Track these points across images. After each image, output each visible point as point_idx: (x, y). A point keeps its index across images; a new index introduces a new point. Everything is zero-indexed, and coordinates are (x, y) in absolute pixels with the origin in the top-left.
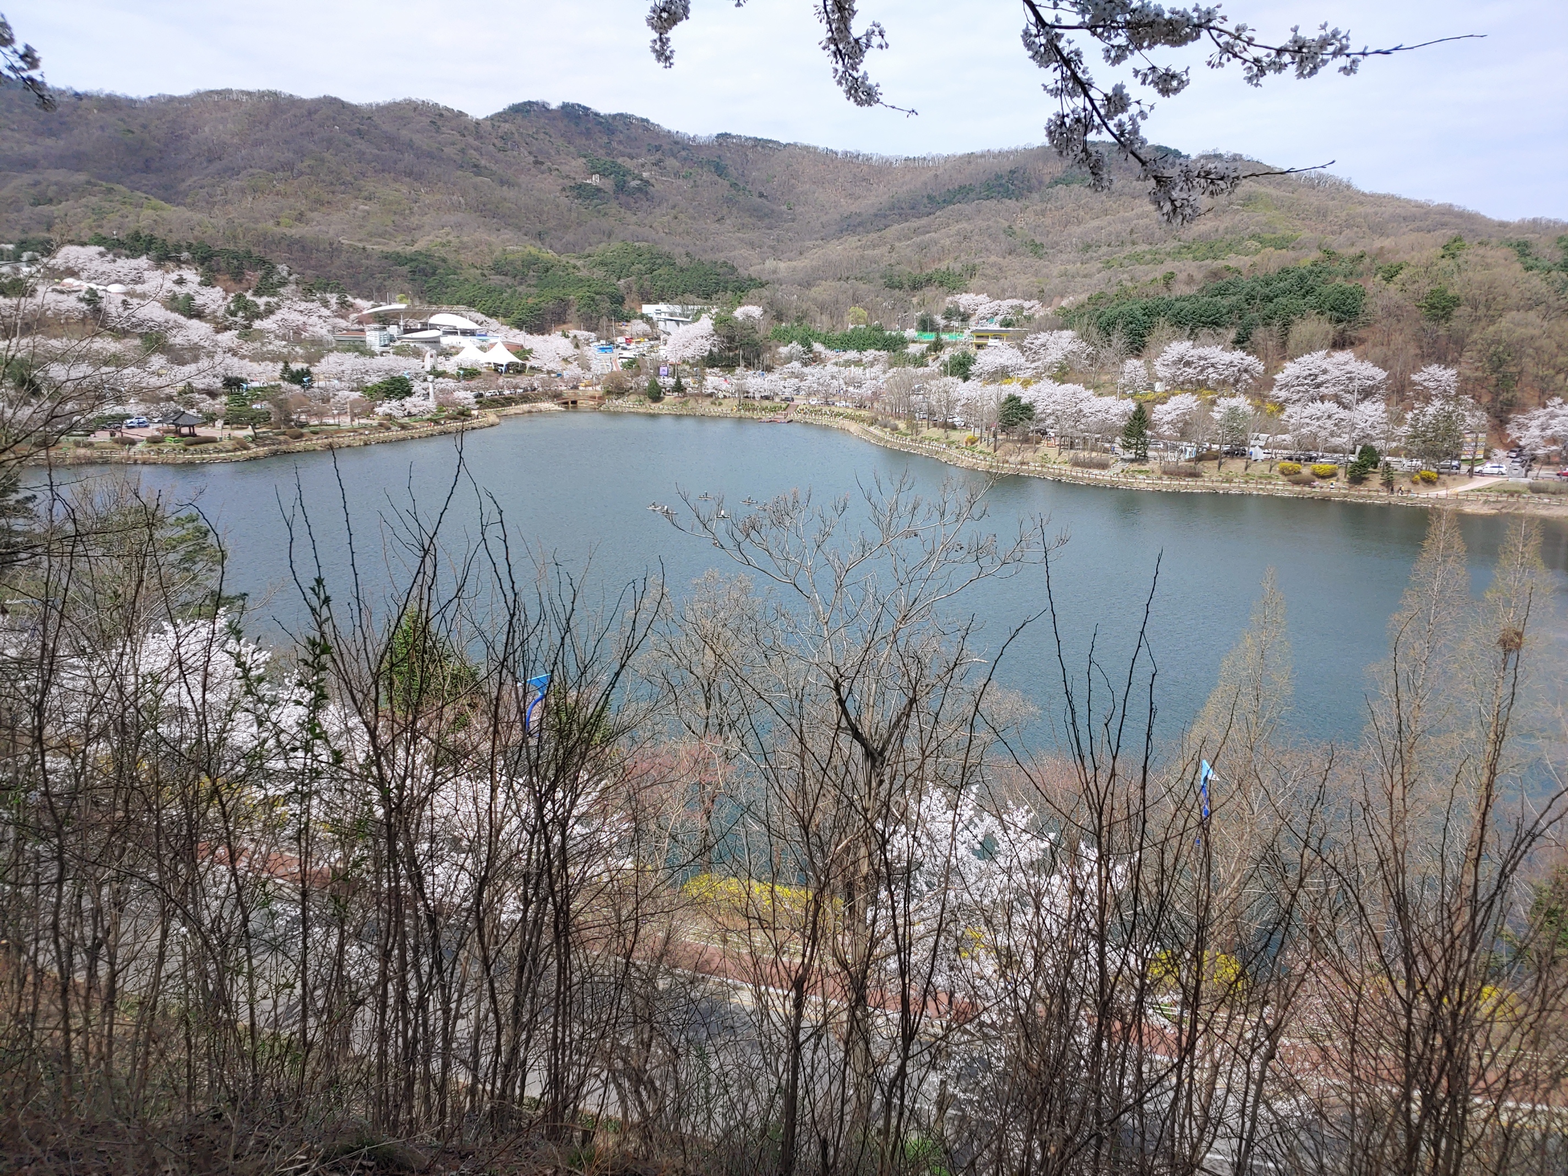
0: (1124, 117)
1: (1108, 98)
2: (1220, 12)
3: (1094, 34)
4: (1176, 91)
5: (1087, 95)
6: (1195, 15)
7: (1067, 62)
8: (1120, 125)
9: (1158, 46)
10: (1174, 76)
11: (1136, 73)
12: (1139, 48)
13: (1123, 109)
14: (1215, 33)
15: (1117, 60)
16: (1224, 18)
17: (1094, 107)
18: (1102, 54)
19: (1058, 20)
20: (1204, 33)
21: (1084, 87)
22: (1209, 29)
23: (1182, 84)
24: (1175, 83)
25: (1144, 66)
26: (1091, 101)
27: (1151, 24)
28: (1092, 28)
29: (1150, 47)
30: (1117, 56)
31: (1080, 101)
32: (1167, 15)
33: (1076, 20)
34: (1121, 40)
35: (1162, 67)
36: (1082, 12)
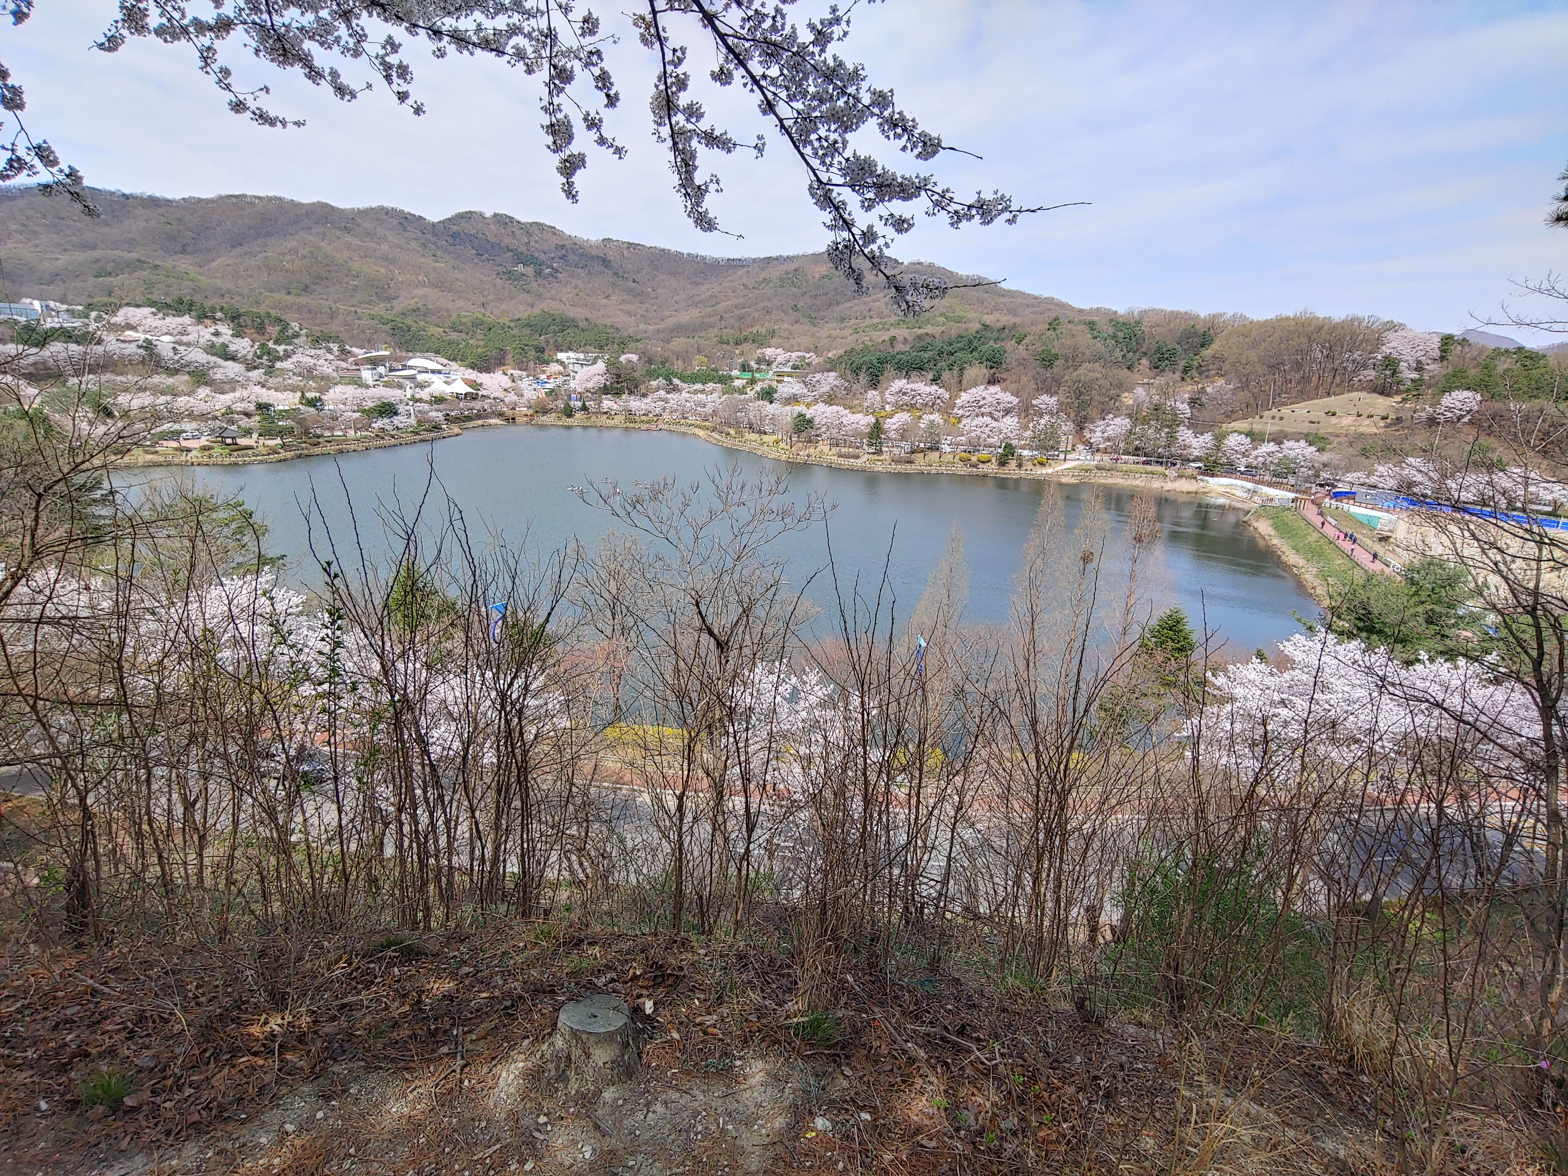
0: (874, 247)
1: (864, 234)
2: (933, 179)
3: (853, 190)
4: (907, 230)
5: (850, 230)
6: (917, 181)
7: (837, 208)
8: (872, 252)
9: (894, 200)
10: (904, 221)
11: (881, 217)
12: (883, 201)
13: (874, 241)
14: (930, 193)
15: (869, 208)
16: (935, 183)
17: (855, 239)
18: (859, 204)
19: (830, 180)
20: (923, 193)
21: (848, 225)
22: (926, 190)
23: (911, 226)
24: (906, 226)
25: (886, 214)
26: (853, 235)
27: (889, 186)
28: (853, 187)
29: (889, 200)
30: (868, 205)
31: (845, 234)
32: (900, 180)
33: (841, 181)
34: (871, 195)
35: (897, 214)
36: (844, 176)
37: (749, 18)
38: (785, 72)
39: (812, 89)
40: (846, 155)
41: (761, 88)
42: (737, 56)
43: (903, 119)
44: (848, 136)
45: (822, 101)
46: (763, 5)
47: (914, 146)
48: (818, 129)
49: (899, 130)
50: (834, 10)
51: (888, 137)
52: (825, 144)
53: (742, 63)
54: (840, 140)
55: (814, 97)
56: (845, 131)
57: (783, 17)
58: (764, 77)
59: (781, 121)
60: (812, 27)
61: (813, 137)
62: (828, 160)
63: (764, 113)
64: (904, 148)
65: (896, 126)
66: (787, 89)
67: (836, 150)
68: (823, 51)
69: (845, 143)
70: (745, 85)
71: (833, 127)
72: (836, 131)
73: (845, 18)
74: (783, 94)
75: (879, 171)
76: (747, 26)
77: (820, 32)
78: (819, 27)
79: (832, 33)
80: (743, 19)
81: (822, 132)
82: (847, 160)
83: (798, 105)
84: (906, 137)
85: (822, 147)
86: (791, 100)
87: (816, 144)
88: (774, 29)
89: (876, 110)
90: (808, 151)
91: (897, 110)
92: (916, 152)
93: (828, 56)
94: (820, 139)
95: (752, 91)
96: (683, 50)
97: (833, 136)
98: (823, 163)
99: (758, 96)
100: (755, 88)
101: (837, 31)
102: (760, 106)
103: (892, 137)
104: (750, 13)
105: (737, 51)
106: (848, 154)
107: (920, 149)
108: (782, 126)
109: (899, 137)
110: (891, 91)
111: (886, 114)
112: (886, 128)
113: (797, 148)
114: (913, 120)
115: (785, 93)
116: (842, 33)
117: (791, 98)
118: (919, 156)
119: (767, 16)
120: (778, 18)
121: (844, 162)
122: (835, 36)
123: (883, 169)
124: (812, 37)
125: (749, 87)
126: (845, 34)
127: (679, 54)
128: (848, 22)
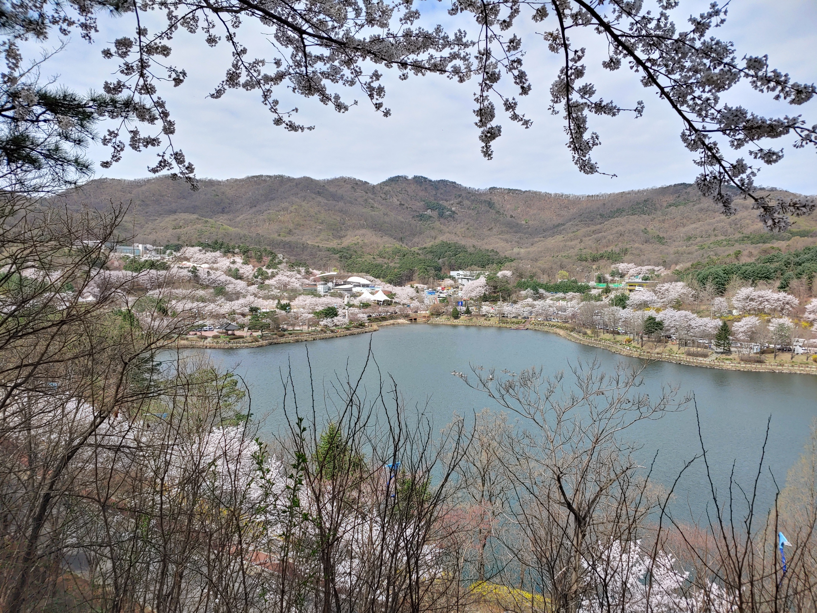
0: (744, 176)
1: (734, 167)
2: (801, 119)
3: (725, 133)
4: (775, 161)
5: (721, 165)
6: (786, 121)
7: (710, 149)
8: (742, 180)
9: (763, 139)
10: (774, 154)
11: (751, 153)
12: (752, 139)
13: (744, 172)
14: (799, 130)
15: (739, 146)
16: (804, 122)
17: (726, 171)
18: (729, 144)
19: (704, 127)
20: (791, 130)
21: (719, 161)
22: (794, 128)
23: (779, 157)
24: (774, 157)
25: (755, 149)
26: (724, 168)
27: (759, 127)
28: (724, 131)
29: (758, 139)
30: (739, 144)
31: (717, 167)
32: (768, 122)
33: (716, 127)
34: (741, 136)
35: (766, 148)
36: (720, 122)
37: (637, 22)
38: (664, 55)
39: (688, 64)
41: (646, 68)
42: (625, 47)
43: (777, 75)
44: (719, 94)
45: (696, 71)
46: (648, 13)
47: (787, 95)
48: (693, 92)
49: (772, 84)
50: (713, 6)
51: (762, 91)
52: (699, 102)
53: (631, 53)
54: (712, 97)
55: (690, 70)
56: (718, 91)
57: (666, 18)
58: (649, 60)
59: (662, 89)
60: (693, 20)
61: (689, 97)
62: (704, 113)
63: (646, 85)
64: (777, 97)
65: (769, 81)
66: (666, 66)
67: (709, 105)
68: (702, 35)
69: (716, 100)
70: (632, 68)
71: (707, 88)
72: (710, 91)
73: (723, 10)
74: (663, 70)
75: (749, 116)
76: (635, 27)
77: (699, 23)
78: (699, 19)
79: (710, 22)
80: (632, 24)
81: (698, 92)
82: (719, 112)
83: (677, 76)
84: (779, 88)
85: (696, 104)
86: (670, 73)
87: (691, 103)
88: (658, 27)
89: (752, 72)
90: (684, 108)
91: (770, 69)
92: (789, 99)
93: (707, 37)
94: (694, 99)
95: (637, 71)
96: (583, 50)
97: (705, 96)
98: (700, 115)
99: (642, 73)
100: (641, 68)
101: (715, 20)
102: (642, 81)
103: (765, 90)
104: (637, 19)
105: (626, 44)
106: (719, 107)
107: (793, 97)
108: (663, 92)
109: (773, 89)
110: (766, 56)
111: (760, 74)
112: (759, 84)
113: (675, 107)
114: (786, 75)
115: (665, 69)
116: (719, 21)
117: (670, 72)
118: (792, 102)
119: (652, 19)
120: (663, 19)
121: (716, 113)
122: (713, 24)
123: (752, 115)
124: (693, 27)
125: (635, 68)
126: (723, 21)
127: (579, 53)
128: (726, 12)
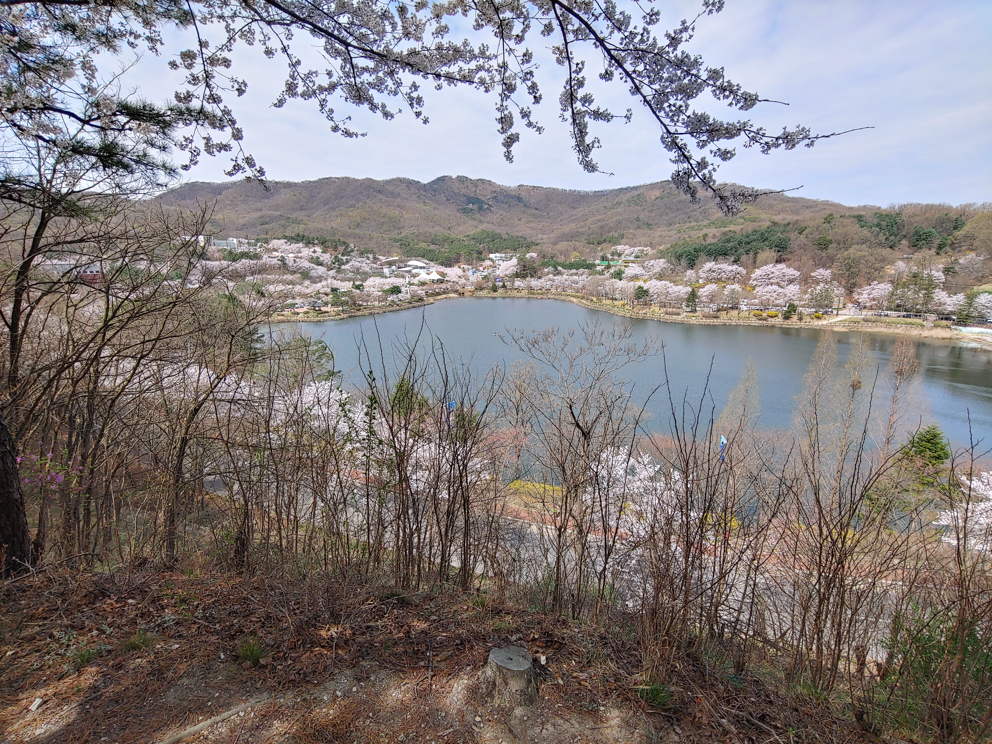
0: (706, 171)
1: (699, 164)
2: (750, 123)
3: (692, 136)
4: (730, 158)
5: (689, 162)
6: (738, 125)
7: (680, 149)
8: (704, 175)
9: (721, 140)
10: (728, 152)
11: (711, 152)
12: (713, 140)
13: (705, 168)
14: (747, 132)
15: (703, 146)
16: (752, 126)
17: (692, 168)
18: (696, 144)
19: (676, 131)
20: (742, 133)
21: (687, 159)
22: (744, 131)
23: (733, 155)
24: (729, 155)
25: (715, 149)
26: (691, 165)
27: (718, 130)
28: (691, 133)
29: (717, 140)
30: (702, 145)
31: (686, 165)
32: (725, 126)
33: (685, 130)
34: (705, 138)
35: (723, 148)
36: (687, 127)
37: (626, 37)
38: (648, 67)
39: (665, 75)
40: (687, 114)
41: (632, 79)
42: (617, 61)
43: (730, 84)
44: (689, 102)
45: (672, 82)
46: (635, 28)
47: (738, 102)
48: (669, 99)
49: (727, 93)
50: (684, 23)
51: (719, 99)
52: (674, 109)
53: (620, 65)
54: (683, 104)
55: (667, 80)
56: (688, 99)
57: (648, 33)
58: (634, 71)
59: (644, 97)
60: (668, 36)
61: (666, 105)
62: (675, 119)
63: (633, 94)
64: (731, 104)
65: (725, 90)
66: (649, 77)
67: (681, 111)
68: (675, 49)
69: (687, 106)
70: (621, 78)
71: (680, 97)
72: (681, 99)
73: (691, 27)
74: (646, 81)
75: (711, 121)
76: (624, 42)
77: (673, 38)
78: (673, 35)
79: (682, 37)
80: (622, 39)
81: (672, 101)
82: (689, 117)
83: (656, 86)
84: (732, 96)
85: (671, 111)
87: (667, 109)
88: (642, 41)
89: (711, 82)
90: (662, 114)
91: (726, 80)
92: (739, 105)
93: (679, 53)
94: (670, 106)
95: (626, 81)
96: (583, 63)
97: (679, 103)
98: (672, 120)
99: (630, 84)
100: (628, 79)
101: (685, 36)
102: (630, 90)
103: (722, 98)
104: (627, 34)
105: (617, 58)
106: (689, 113)
107: (742, 104)
108: (645, 100)
109: (727, 97)
110: (722, 68)
111: (718, 83)
112: (718, 92)
113: (654, 113)
114: (738, 85)
115: (648, 80)
116: (688, 36)
117: (651, 83)
118: (741, 108)
119: (638, 34)
120: (645, 34)
121: (686, 118)
122: (684, 39)
123: (714, 120)
124: (668, 42)
125: (624, 79)
126: (691, 37)
127: (580, 66)
128: (693, 29)
